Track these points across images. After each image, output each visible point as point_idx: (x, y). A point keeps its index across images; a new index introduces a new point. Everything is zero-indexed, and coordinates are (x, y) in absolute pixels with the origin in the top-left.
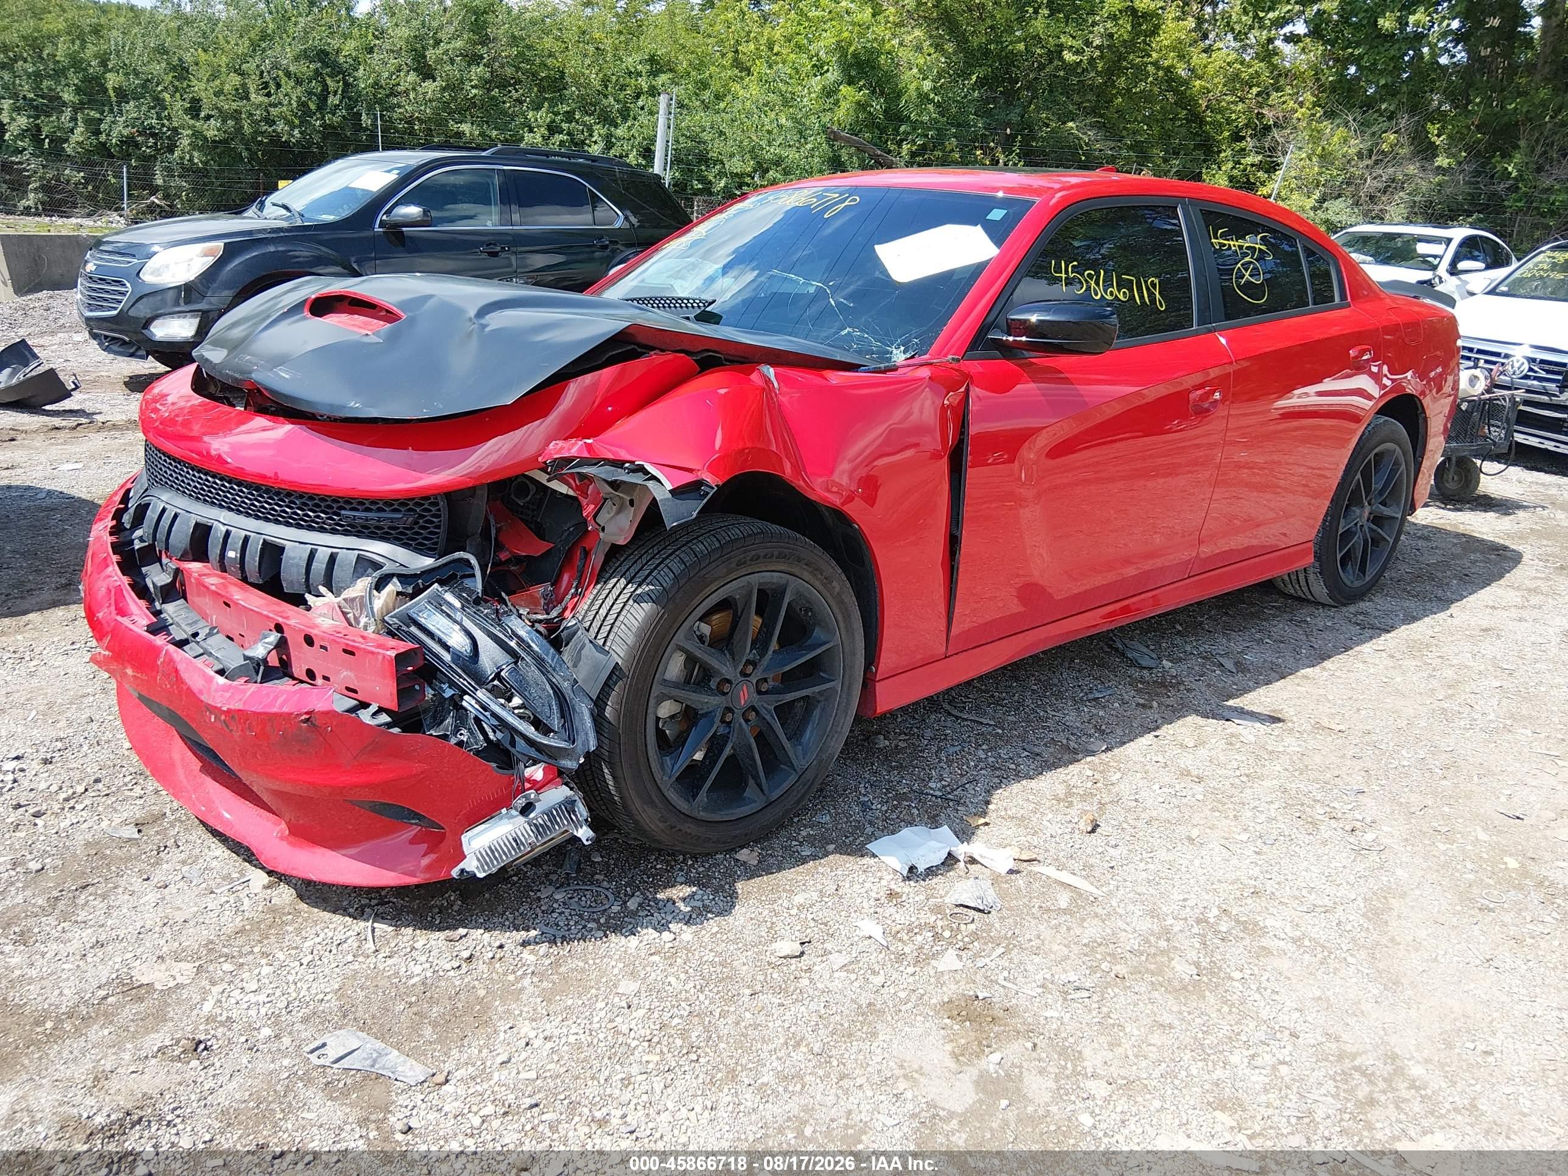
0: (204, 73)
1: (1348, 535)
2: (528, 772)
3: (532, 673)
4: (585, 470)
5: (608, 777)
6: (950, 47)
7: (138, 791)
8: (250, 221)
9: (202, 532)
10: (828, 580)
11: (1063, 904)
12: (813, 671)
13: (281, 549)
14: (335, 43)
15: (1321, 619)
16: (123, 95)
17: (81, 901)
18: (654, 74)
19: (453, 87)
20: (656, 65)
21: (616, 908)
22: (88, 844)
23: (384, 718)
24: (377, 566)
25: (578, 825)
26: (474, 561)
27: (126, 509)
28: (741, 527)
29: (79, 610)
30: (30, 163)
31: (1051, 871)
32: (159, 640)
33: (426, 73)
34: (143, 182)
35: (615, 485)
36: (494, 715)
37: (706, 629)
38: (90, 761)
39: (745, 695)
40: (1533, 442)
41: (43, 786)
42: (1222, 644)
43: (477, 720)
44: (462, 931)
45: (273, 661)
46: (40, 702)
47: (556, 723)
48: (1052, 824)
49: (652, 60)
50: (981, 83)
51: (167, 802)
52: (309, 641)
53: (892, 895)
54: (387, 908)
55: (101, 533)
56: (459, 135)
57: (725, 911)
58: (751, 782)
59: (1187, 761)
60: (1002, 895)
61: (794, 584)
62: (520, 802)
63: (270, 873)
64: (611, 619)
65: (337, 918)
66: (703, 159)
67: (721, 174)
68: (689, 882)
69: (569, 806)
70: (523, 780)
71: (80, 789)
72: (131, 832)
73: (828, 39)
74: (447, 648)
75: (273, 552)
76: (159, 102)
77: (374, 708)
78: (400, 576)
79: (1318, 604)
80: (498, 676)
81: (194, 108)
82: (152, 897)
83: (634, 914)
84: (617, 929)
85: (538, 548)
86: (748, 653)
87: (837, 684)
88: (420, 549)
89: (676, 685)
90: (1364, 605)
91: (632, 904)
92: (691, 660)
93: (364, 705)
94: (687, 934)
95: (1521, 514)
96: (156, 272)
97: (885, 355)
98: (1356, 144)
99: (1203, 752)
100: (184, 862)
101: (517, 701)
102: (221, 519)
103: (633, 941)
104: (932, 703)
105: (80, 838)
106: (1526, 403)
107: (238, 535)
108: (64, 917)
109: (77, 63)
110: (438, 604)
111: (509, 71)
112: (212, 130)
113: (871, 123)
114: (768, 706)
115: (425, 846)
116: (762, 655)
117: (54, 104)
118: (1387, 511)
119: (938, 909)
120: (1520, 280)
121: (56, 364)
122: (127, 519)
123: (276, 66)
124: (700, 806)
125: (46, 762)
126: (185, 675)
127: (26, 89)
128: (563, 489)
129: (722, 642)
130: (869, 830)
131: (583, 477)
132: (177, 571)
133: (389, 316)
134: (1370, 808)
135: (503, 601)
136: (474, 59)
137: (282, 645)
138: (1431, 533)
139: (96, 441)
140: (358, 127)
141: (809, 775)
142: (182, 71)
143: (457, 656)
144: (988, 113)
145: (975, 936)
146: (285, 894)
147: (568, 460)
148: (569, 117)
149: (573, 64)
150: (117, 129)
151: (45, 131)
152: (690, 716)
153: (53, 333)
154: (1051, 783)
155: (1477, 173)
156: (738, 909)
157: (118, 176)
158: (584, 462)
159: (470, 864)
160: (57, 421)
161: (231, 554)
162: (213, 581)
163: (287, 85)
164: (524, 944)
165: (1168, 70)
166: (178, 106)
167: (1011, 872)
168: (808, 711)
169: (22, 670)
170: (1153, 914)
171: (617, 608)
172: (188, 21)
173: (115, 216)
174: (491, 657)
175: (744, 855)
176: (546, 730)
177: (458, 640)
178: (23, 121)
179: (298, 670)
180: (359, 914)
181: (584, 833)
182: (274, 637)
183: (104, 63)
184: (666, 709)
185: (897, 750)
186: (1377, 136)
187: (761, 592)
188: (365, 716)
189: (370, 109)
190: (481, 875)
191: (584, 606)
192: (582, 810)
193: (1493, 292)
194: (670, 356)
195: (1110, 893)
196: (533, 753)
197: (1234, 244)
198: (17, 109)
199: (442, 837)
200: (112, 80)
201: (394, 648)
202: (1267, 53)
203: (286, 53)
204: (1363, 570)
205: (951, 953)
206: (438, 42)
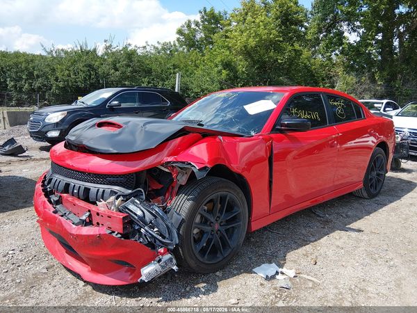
0: (59, 71)
1: (371, 179)
2: (159, 250)
3: (160, 221)
4: (174, 165)
5: (181, 251)
6: (249, 60)
7: (47, 259)
8: (73, 106)
9: (67, 185)
10: (238, 193)
11: (311, 286)
12: (234, 219)
13: (90, 189)
14: (93, 62)
15: (366, 202)
16: (38, 76)
17: (32, 291)
18: (174, 69)
19: (123, 73)
20: (175, 66)
21: (183, 290)
22: (33, 274)
23: (119, 236)
24: (116, 193)
25: (173, 265)
26: (143, 191)
27: (45, 180)
28: (216, 179)
29: (33, 208)
30: (14, 94)
31: (305, 276)
32: (56, 215)
33: (117, 70)
34: (43, 98)
35: (181, 168)
36: (150, 233)
37: (206, 208)
38: (33, 251)
39: (217, 226)
40: (413, 154)
41: (20, 258)
42: (341, 210)
43: (145, 235)
44: (140, 298)
45: (88, 220)
46: (19, 234)
47: (167, 236)
48: (304, 262)
49: (174, 65)
50: (258, 68)
51: (55, 262)
52: (98, 214)
53: (262, 284)
54: (119, 292)
55: (39, 187)
56: (125, 84)
57: (215, 290)
58: (219, 252)
59: (338, 243)
60: (293, 283)
61: (229, 195)
62: (157, 259)
63: (85, 282)
64: (180, 206)
65: (104, 295)
66: (187, 89)
67: (192, 92)
68: (203, 282)
69: (171, 260)
70: (158, 253)
71: (31, 258)
72: (45, 271)
73: (219, 59)
74: (136, 215)
75: (87, 190)
76: (47, 78)
77: (116, 233)
78: (123, 195)
79: (364, 198)
80: (151, 222)
81: (57, 79)
82: (51, 290)
83: (188, 292)
84: (184, 297)
85: (159, 187)
86: (218, 215)
87: (241, 223)
88: (128, 188)
89: (198, 224)
90: (377, 198)
91: (188, 289)
92: (202, 217)
93: (114, 232)
94: (204, 298)
95: (413, 173)
96: (49, 120)
97: (249, 133)
98: (355, 80)
99: (342, 240)
100: (60, 279)
101: (156, 229)
102: (73, 182)
103: (189, 300)
104: (265, 228)
105: (31, 272)
106: (411, 144)
107: (77, 186)
108: (27, 296)
109: (27, 69)
110: (133, 203)
111: (137, 69)
112: (61, 85)
113: (230, 79)
114: (223, 229)
115: (129, 273)
116: (221, 215)
117: (21, 78)
118: (381, 173)
119: (275, 289)
120: (404, 112)
121: (22, 144)
122: (46, 183)
123: (78, 69)
124: (205, 259)
125: (21, 251)
126: (64, 225)
127: (14, 76)
128: (167, 170)
129: (210, 211)
130: (252, 265)
131: (173, 166)
132: (60, 196)
133: (119, 126)
134: (391, 255)
135: (150, 202)
136: (129, 66)
137: (90, 216)
138: (391, 178)
139: (32, 164)
140: (99, 83)
141: (235, 249)
142: (53, 70)
143: (139, 217)
144: (260, 76)
145: (287, 296)
146: (89, 288)
147: (170, 162)
148: (153, 79)
149: (154, 67)
150: (37, 84)
151: (18, 85)
152: (202, 233)
153: (20, 136)
154: (301, 251)
155: (387, 86)
156: (219, 290)
157: (36, 96)
158: (174, 162)
159: (143, 278)
160: (21, 159)
161: (75, 191)
162: (70, 199)
163: (81, 73)
164: (158, 302)
165: (305, 64)
166: (52, 79)
167: (294, 277)
168: (233, 231)
169: (14, 225)
170: (336, 288)
171: (182, 202)
172: (55, 58)
173: (35, 107)
174: (148, 217)
175: (218, 273)
176: (164, 237)
177: (139, 213)
178: (12, 83)
179: (94, 222)
180: (110, 294)
181: (175, 268)
182: (88, 214)
183: (34, 69)
184: (196, 231)
185: (257, 242)
186: (360, 78)
187: (221, 198)
188: (114, 235)
189: (102, 79)
190: (146, 281)
191: (173, 202)
192: (174, 261)
193: (397, 115)
194: (195, 134)
195: (323, 282)
196: (161, 244)
197: (335, 103)
198: (11, 81)
199: (135, 270)
200: (35, 73)
201: (121, 216)
202: (330, 59)
203: (80, 65)
204: (376, 188)
205: (281, 302)
206: (119, 62)
